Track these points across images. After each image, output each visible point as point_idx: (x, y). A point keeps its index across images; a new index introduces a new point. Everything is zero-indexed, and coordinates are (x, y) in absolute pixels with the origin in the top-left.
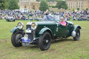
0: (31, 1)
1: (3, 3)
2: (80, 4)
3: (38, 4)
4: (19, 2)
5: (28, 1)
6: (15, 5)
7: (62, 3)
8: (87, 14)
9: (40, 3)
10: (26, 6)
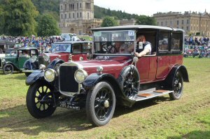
0: (84, 19)
1: (27, 24)
2: (183, 23)
3: (98, 24)
4: (59, 20)
5: (77, 19)
6: (52, 28)
7: (147, 21)
8: (199, 44)
9: (101, 21)
10: (74, 28)
